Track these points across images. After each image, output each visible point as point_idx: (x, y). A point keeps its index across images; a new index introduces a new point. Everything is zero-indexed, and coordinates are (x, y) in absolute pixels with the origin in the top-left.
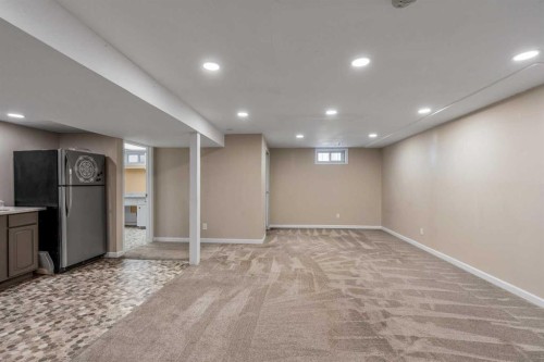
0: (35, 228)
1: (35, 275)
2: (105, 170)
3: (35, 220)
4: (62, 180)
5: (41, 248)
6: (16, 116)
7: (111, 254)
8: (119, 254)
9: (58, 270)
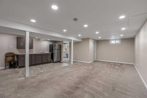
0: (51, 56)
1: (51, 62)
2: (60, 47)
3: (51, 54)
4: (54, 49)
5: (51, 59)
6: (49, 40)
7: (61, 61)
8: (62, 61)
9: (53, 62)
